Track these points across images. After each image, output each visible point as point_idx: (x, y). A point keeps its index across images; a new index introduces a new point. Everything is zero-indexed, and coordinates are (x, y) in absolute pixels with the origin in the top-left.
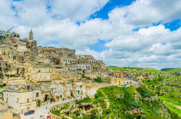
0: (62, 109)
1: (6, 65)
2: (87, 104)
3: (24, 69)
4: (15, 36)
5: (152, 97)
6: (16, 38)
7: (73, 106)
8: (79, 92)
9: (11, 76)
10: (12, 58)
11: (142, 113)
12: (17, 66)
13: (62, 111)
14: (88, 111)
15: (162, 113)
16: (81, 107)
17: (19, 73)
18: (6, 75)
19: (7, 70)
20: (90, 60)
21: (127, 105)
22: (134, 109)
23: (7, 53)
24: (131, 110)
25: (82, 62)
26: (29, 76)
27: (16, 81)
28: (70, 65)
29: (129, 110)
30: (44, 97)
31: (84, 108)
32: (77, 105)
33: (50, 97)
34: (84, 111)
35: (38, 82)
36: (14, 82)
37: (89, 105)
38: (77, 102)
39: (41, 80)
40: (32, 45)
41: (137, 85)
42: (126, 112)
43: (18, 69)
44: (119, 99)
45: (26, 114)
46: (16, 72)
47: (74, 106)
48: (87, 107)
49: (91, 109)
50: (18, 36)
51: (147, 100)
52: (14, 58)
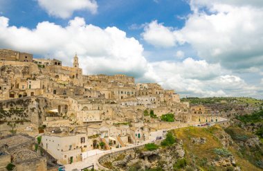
0: (116, 159)
1: (46, 101)
2: (151, 153)
3: (66, 106)
4: (56, 63)
5: (249, 140)
6: (58, 66)
8: (139, 137)
10: (52, 93)
11: (234, 165)
12: (58, 103)
13: (116, 163)
14: (153, 163)
16: (143, 158)
17: (62, 111)
22: (221, 159)
23: (46, 86)
24: (217, 160)
26: (72, 115)
27: (57, 122)
28: (127, 98)
30: (92, 143)
31: (146, 159)
32: (137, 155)
34: (147, 163)
35: (85, 123)
36: (55, 124)
37: (154, 155)
38: (136, 150)
39: (87, 121)
40: (77, 75)
41: (225, 124)
43: (59, 107)
46: (57, 110)
47: (133, 156)
48: (151, 157)
49: (157, 160)
50: (59, 64)
52: (55, 92)
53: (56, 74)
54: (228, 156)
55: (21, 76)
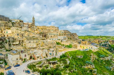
0: (37, 64)
1: (13, 39)
2: (53, 62)
3: (23, 41)
4: (21, 21)
5: (105, 58)
6: (21, 23)
7: (44, 62)
8: (51, 55)
10: (17, 35)
11: (94, 68)
12: (19, 39)
13: (37, 65)
14: (55, 66)
15: (112, 69)
16: (50, 63)
17: (21, 43)
18: (13, 45)
19: (13, 41)
20: (67, 33)
21: (84, 63)
22: (88, 65)
23: (14, 32)
24: (86, 66)
25: (62, 35)
26: (25, 44)
29: (84, 66)
30: (30, 57)
32: (47, 62)
33: (33, 57)
34: (52, 66)
35: (29, 48)
36: (16, 48)
38: (47, 60)
40: (31, 26)
41: (95, 50)
44: (79, 59)
45: (15, 66)
46: (19, 42)
47: (46, 63)
48: (54, 63)
49: (56, 65)
50: (22, 22)
51: (102, 59)
52: (18, 35)
53: (20, 26)
54: (91, 64)
55: (4, 27)
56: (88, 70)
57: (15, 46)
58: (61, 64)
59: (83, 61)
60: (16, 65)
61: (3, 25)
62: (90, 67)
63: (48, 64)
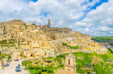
0: (34, 61)
1: (23, 39)
2: (48, 60)
3: (31, 41)
8: (49, 54)
9: (25, 44)
10: (26, 36)
12: (28, 40)
13: (33, 62)
14: (50, 64)
16: (46, 61)
18: (22, 44)
19: (23, 42)
21: (82, 64)
23: (25, 34)
24: (85, 67)
25: (71, 36)
26: (31, 44)
28: (63, 38)
29: (83, 67)
30: (31, 55)
32: (43, 60)
33: (33, 55)
34: (47, 63)
36: (24, 47)
37: (50, 61)
38: (43, 59)
39: (34, 47)
40: (43, 28)
42: (81, 68)
46: (27, 42)
47: (41, 60)
51: (108, 63)
53: (33, 29)
54: (90, 67)
55: (19, 30)
56: (86, 72)
57: (23, 45)
58: (55, 63)
59: (82, 62)
60: (16, 60)
61: (18, 28)
62: (88, 69)
63: (44, 62)
